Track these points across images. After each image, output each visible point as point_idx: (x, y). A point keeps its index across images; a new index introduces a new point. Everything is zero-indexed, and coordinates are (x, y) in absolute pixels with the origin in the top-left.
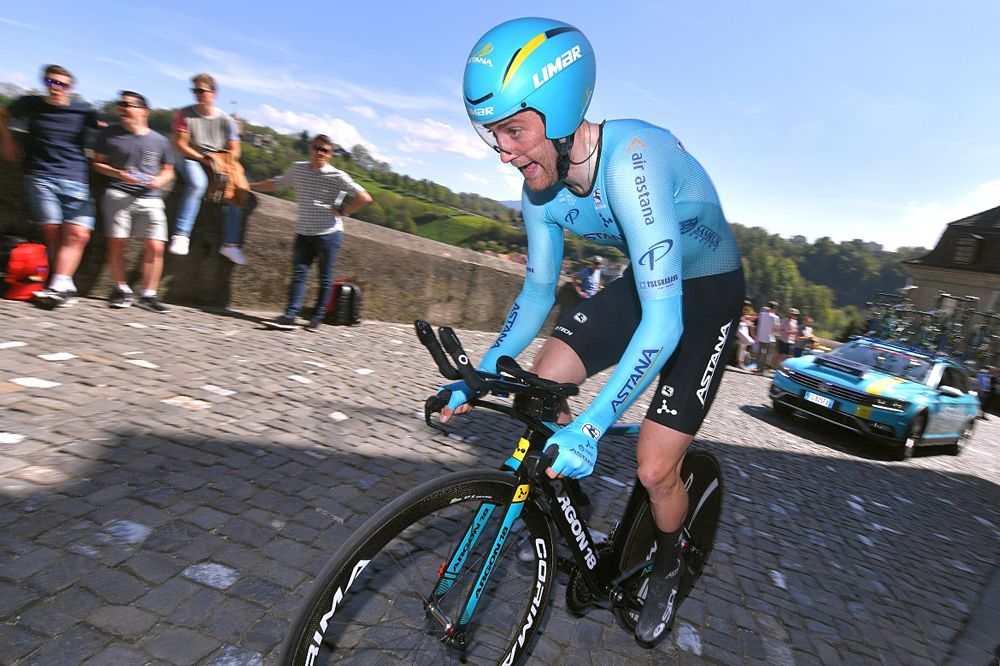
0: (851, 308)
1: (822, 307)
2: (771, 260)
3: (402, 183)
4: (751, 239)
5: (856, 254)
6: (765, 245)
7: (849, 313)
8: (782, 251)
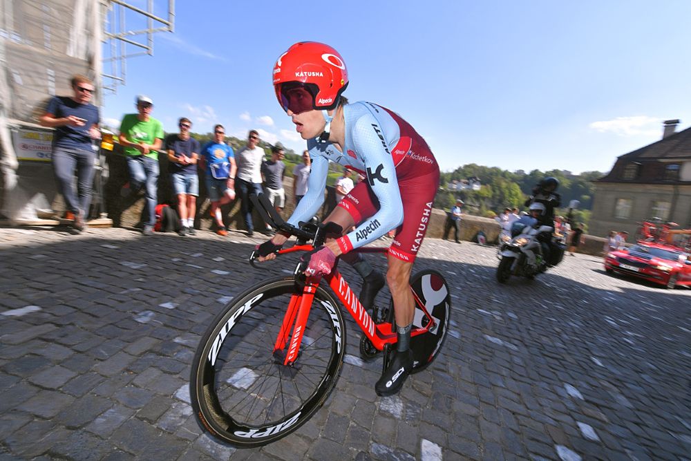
2: (504, 185)
4: (491, 174)
6: (500, 177)
8: (510, 179)
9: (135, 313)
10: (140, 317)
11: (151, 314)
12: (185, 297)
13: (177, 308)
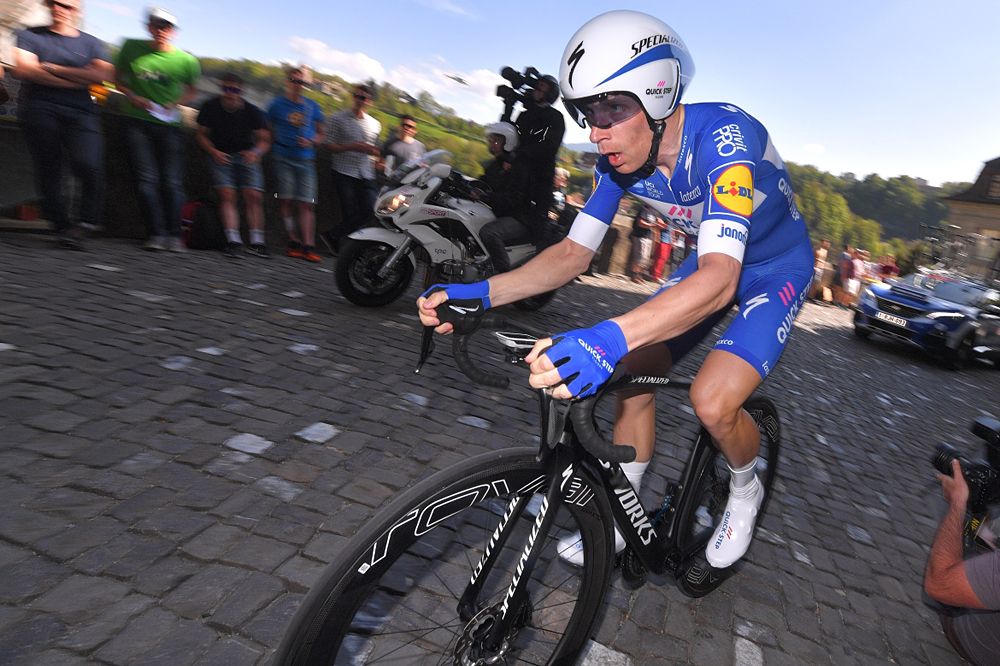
0: (898, 241)
1: (870, 240)
2: (821, 196)
3: (466, 127)
5: (903, 189)
7: (895, 246)
8: (832, 187)
9: (160, 358)
10: (169, 362)
11: (185, 360)
12: (236, 342)
13: (225, 355)
